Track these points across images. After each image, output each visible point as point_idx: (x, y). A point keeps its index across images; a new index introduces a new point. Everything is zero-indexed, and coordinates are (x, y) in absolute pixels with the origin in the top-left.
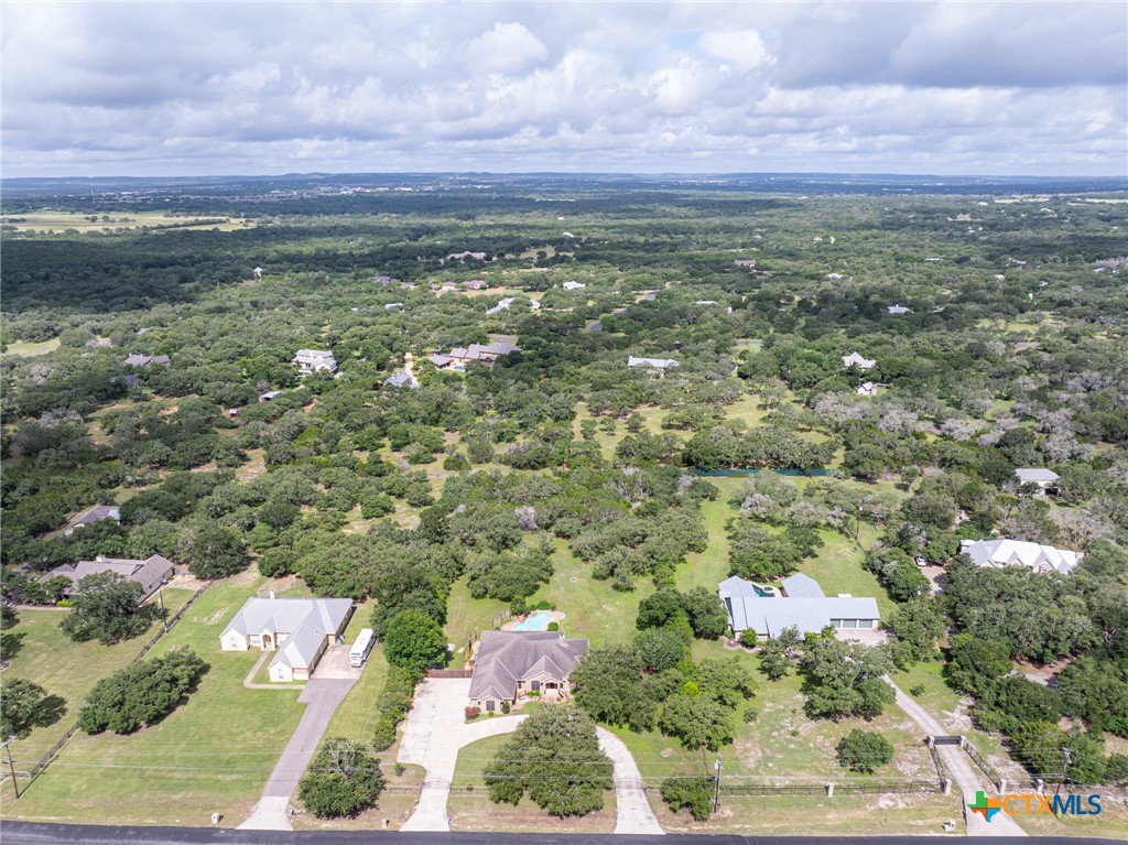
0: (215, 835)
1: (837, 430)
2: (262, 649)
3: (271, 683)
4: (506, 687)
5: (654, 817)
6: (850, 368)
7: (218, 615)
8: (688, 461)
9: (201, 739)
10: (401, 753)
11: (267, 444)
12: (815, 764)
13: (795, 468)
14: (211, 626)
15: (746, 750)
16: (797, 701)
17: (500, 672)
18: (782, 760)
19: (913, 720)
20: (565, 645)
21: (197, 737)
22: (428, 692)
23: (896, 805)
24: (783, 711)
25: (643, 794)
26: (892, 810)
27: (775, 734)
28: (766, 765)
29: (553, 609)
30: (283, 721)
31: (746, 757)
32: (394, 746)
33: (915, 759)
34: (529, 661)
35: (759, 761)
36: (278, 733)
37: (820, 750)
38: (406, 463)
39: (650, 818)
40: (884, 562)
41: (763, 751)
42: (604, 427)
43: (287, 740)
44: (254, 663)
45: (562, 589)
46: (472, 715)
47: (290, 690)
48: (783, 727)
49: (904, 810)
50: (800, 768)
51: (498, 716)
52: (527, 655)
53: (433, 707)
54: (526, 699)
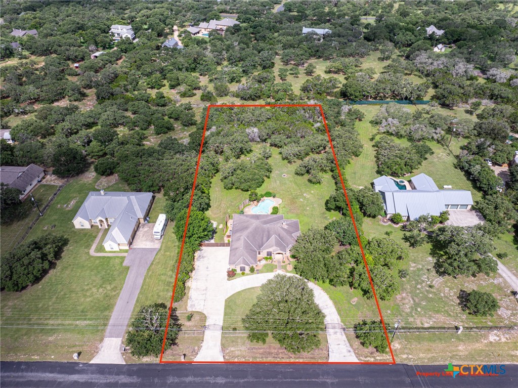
0: (77, 368)
1: (427, 75)
2: (100, 227)
3: (106, 252)
4: (251, 257)
5: (352, 350)
6: (430, 35)
7: (73, 203)
8: (344, 94)
9: (65, 294)
10: (190, 303)
11: (97, 85)
12: (446, 308)
13: (407, 100)
14: (69, 211)
15: (403, 299)
16: (429, 263)
17: (247, 247)
18: (425, 305)
19: (502, 277)
20: (286, 227)
21: (62, 293)
22: (203, 257)
23: (500, 339)
24: (422, 269)
25: (343, 332)
26: (498, 343)
27: (419, 286)
28: (416, 310)
29: (274, 197)
30: (115, 280)
31: (403, 304)
32: (185, 297)
33: (508, 306)
34: (265, 239)
35: (412, 307)
36: (112, 289)
37: (448, 298)
38: (178, 97)
39: (350, 351)
40: (470, 165)
41: (413, 299)
42: (292, 72)
43: (118, 294)
44: (95, 237)
45: (278, 182)
46: (231, 274)
47: (118, 257)
48: (423, 281)
49: (506, 343)
50: (438, 312)
51: (247, 275)
52: (263, 234)
53: (207, 268)
54: (264, 262)
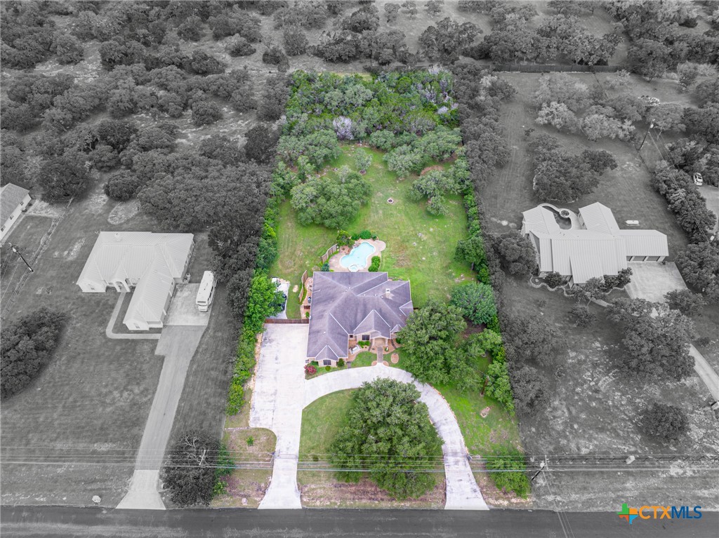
0: (99, 516)
1: (618, 17)
2: (118, 290)
3: (130, 332)
4: (340, 345)
5: (478, 489)
7: (77, 247)
8: (484, 54)
9: (75, 401)
10: (252, 415)
11: (103, 37)
12: (614, 424)
13: (584, 66)
14: (72, 262)
18: (585, 420)
19: (698, 376)
21: (71, 399)
22: (271, 341)
23: (685, 472)
24: (585, 361)
25: (467, 462)
26: (681, 478)
27: (579, 389)
28: (572, 427)
29: (374, 238)
30: (144, 378)
31: (554, 417)
32: (246, 407)
33: (701, 422)
34: (359, 316)
35: (566, 422)
36: (142, 392)
37: (618, 409)
39: (475, 491)
40: (670, 188)
41: (568, 409)
42: (405, 9)
43: (151, 401)
44: (113, 307)
45: (381, 212)
46: (311, 370)
47: (147, 340)
48: (585, 381)
49: (692, 477)
50: (602, 430)
51: (334, 370)
52: (357, 310)
53: (276, 359)
54: (357, 350)
